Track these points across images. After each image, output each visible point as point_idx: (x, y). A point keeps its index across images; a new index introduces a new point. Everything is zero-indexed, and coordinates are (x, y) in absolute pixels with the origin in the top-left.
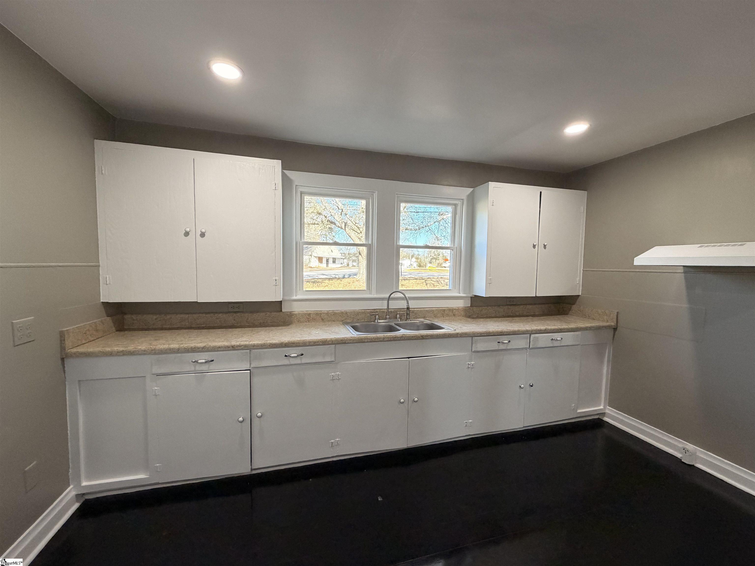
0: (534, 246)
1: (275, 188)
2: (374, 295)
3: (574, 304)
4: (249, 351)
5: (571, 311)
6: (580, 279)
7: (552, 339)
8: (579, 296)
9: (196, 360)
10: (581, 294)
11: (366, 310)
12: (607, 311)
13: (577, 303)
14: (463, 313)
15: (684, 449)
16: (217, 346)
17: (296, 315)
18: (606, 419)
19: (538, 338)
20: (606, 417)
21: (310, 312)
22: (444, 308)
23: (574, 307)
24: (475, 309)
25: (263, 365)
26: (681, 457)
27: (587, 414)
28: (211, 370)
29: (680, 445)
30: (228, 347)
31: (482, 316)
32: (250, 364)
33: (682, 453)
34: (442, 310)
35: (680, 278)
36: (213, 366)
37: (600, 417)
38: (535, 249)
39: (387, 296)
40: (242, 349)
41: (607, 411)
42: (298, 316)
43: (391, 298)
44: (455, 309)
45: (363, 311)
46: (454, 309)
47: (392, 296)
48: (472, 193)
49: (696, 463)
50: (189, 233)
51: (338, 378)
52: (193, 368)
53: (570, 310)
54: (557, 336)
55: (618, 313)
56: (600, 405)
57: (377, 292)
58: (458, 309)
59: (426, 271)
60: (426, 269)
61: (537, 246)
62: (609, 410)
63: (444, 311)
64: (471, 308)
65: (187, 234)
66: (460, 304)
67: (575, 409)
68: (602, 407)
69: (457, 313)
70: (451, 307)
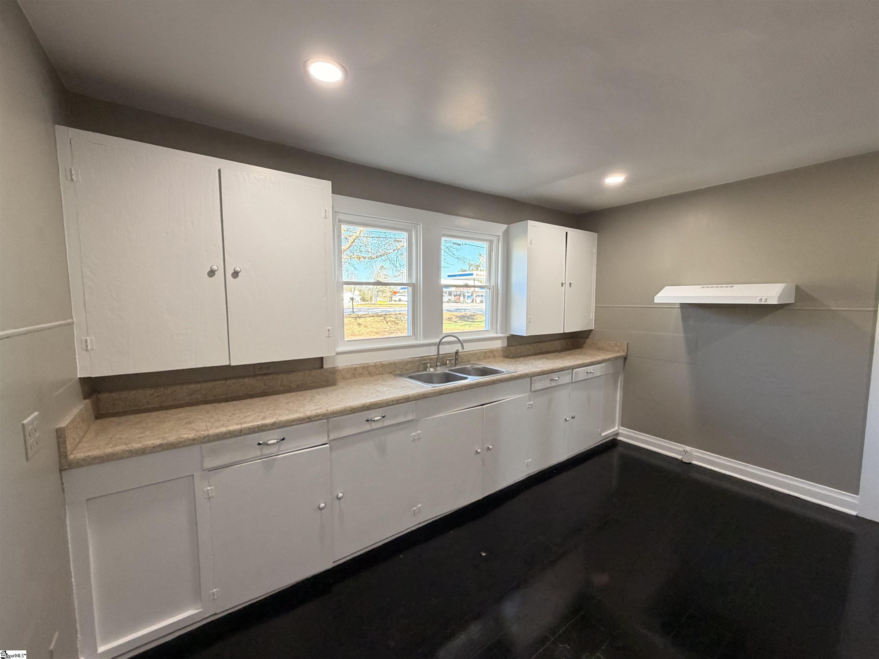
0: (562, 284)
1: (326, 216)
2: (420, 340)
3: (587, 338)
4: (326, 420)
5: (585, 345)
6: (593, 315)
7: (587, 373)
8: (592, 330)
9: (265, 441)
10: (594, 328)
11: (414, 359)
12: (618, 343)
13: (590, 337)
15: (684, 451)
16: (290, 420)
17: (340, 370)
18: (620, 438)
19: (578, 372)
20: (620, 436)
21: (356, 366)
22: (486, 350)
23: (589, 341)
24: (511, 348)
25: (342, 436)
26: (682, 458)
27: (607, 437)
28: (282, 451)
29: (681, 449)
30: (303, 419)
31: (517, 355)
32: (328, 436)
33: (683, 455)
34: (484, 352)
35: (677, 313)
36: (285, 446)
37: (615, 437)
38: (562, 288)
39: (438, 340)
40: (320, 419)
41: (620, 431)
42: (343, 372)
43: (442, 343)
45: (411, 359)
47: (443, 340)
48: (507, 229)
49: (692, 461)
50: (216, 272)
51: (419, 438)
52: (259, 453)
53: (584, 343)
54: (590, 369)
55: (628, 344)
56: (614, 427)
57: (425, 337)
59: (376, 306)
60: (375, 304)
61: (564, 285)
62: (623, 430)
64: (508, 348)
65: (212, 273)
66: (498, 345)
67: (600, 434)
68: (616, 428)
69: (496, 354)
70: (492, 349)
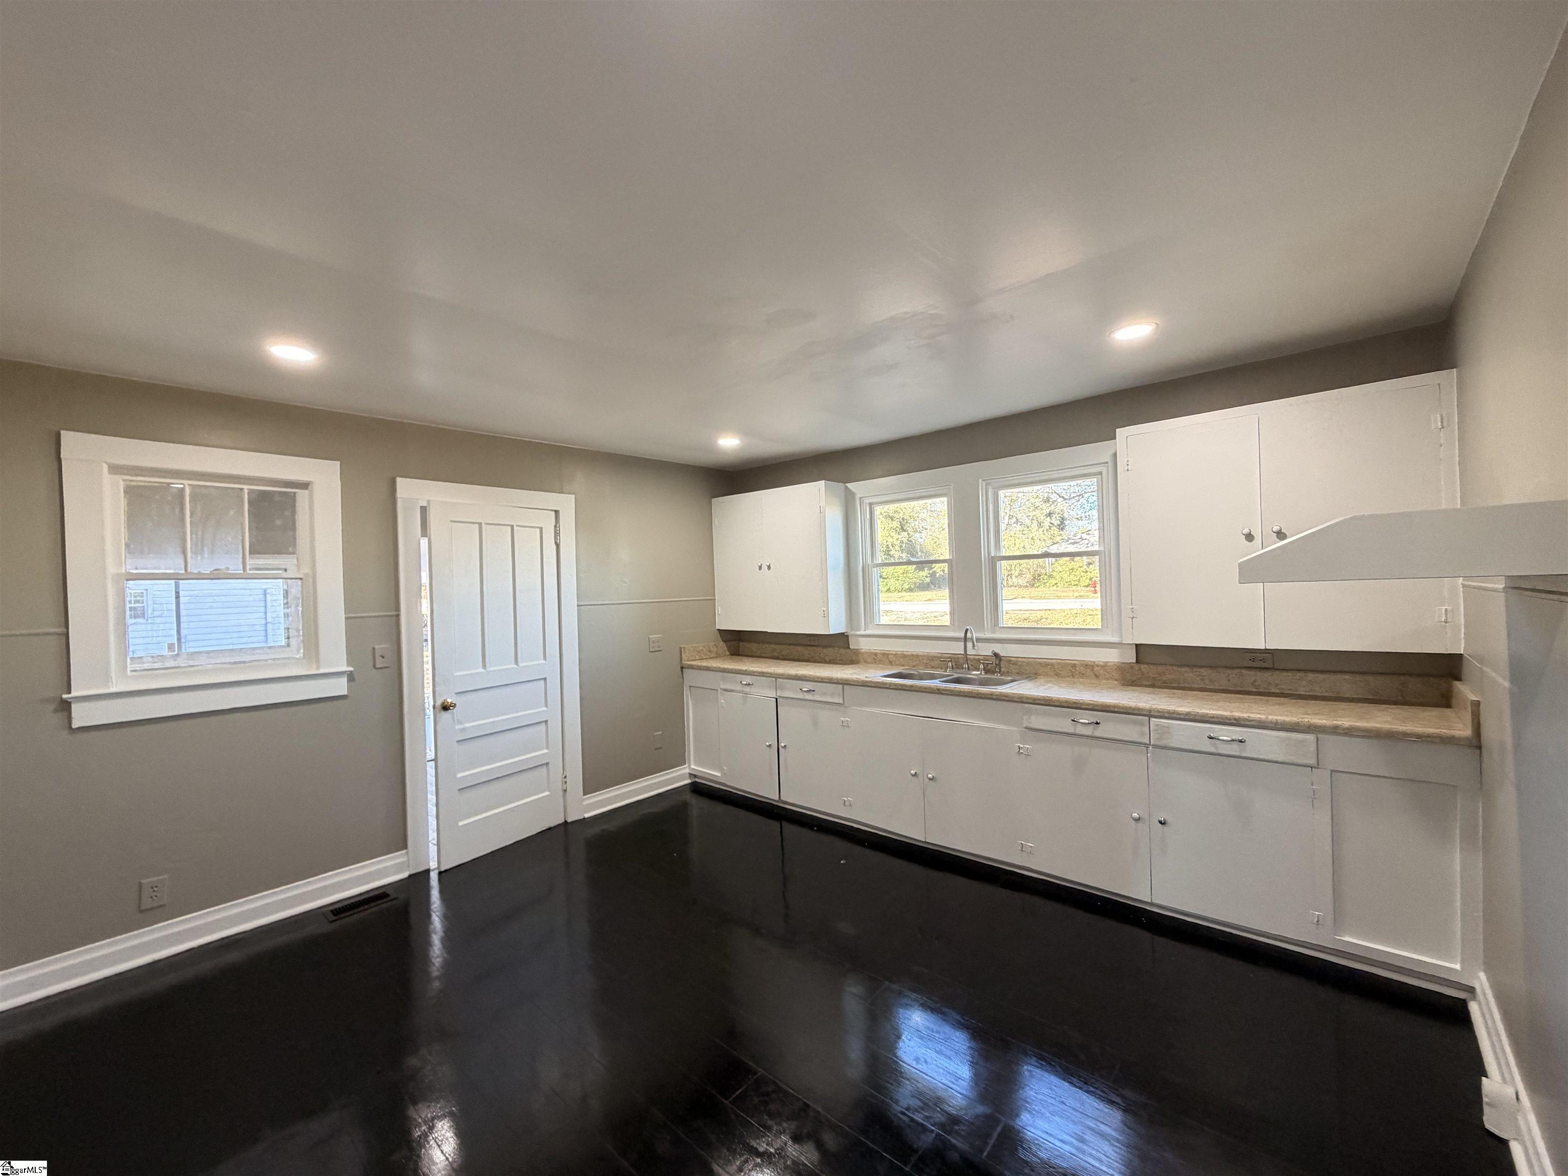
0: (1248, 537)
1: (820, 511)
4: (774, 679)
6: (1453, 610)
10: (1463, 651)
14: (1116, 675)
18: (1473, 1007)
19: (1168, 728)
20: (1475, 1002)
22: (1075, 662)
24: (1144, 667)
25: (785, 696)
31: (1165, 685)
32: (776, 692)
34: (1070, 664)
42: (865, 655)
44: (1098, 666)
46: (1096, 665)
52: (741, 689)
58: (1105, 666)
61: (1257, 536)
63: (1074, 666)
64: (1137, 667)
65: (760, 568)
66: (1112, 657)
68: (1456, 965)
69: (1102, 672)
70: (1090, 661)
